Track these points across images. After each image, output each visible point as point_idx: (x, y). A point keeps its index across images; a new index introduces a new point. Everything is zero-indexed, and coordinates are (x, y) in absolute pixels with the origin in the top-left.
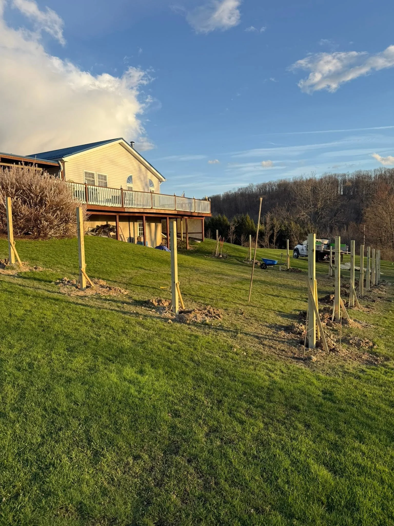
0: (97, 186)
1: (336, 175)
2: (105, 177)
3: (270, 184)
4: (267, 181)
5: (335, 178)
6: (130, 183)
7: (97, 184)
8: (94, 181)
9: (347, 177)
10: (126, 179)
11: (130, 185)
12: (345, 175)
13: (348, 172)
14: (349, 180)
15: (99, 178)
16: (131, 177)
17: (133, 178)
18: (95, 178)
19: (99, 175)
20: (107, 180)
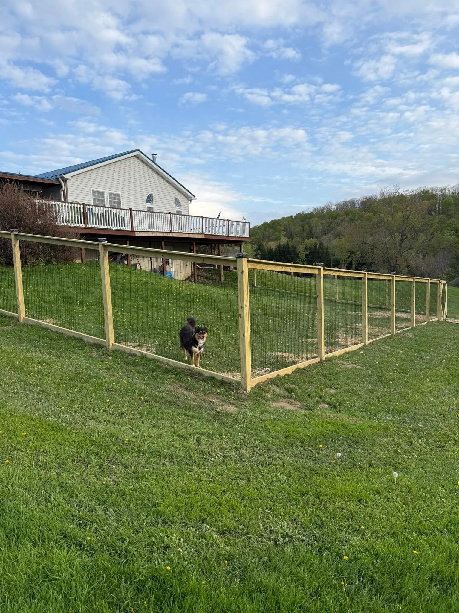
0: (108, 207)
1: (433, 189)
2: (118, 195)
3: (352, 202)
4: (348, 199)
5: (432, 193)
6: (150, 203)
7: (108, 204)
8: (103, 201)
9: (447, 191)
10: (145, 198)
11: (150, 205)
12: (444, 189)
13: (449, 186)
14: (450, 196)
15: (110, 198)
16: (151, 195)
17: (154, 196)
18: (106, 197)
19: (110, 194)
20: (121, 200)
